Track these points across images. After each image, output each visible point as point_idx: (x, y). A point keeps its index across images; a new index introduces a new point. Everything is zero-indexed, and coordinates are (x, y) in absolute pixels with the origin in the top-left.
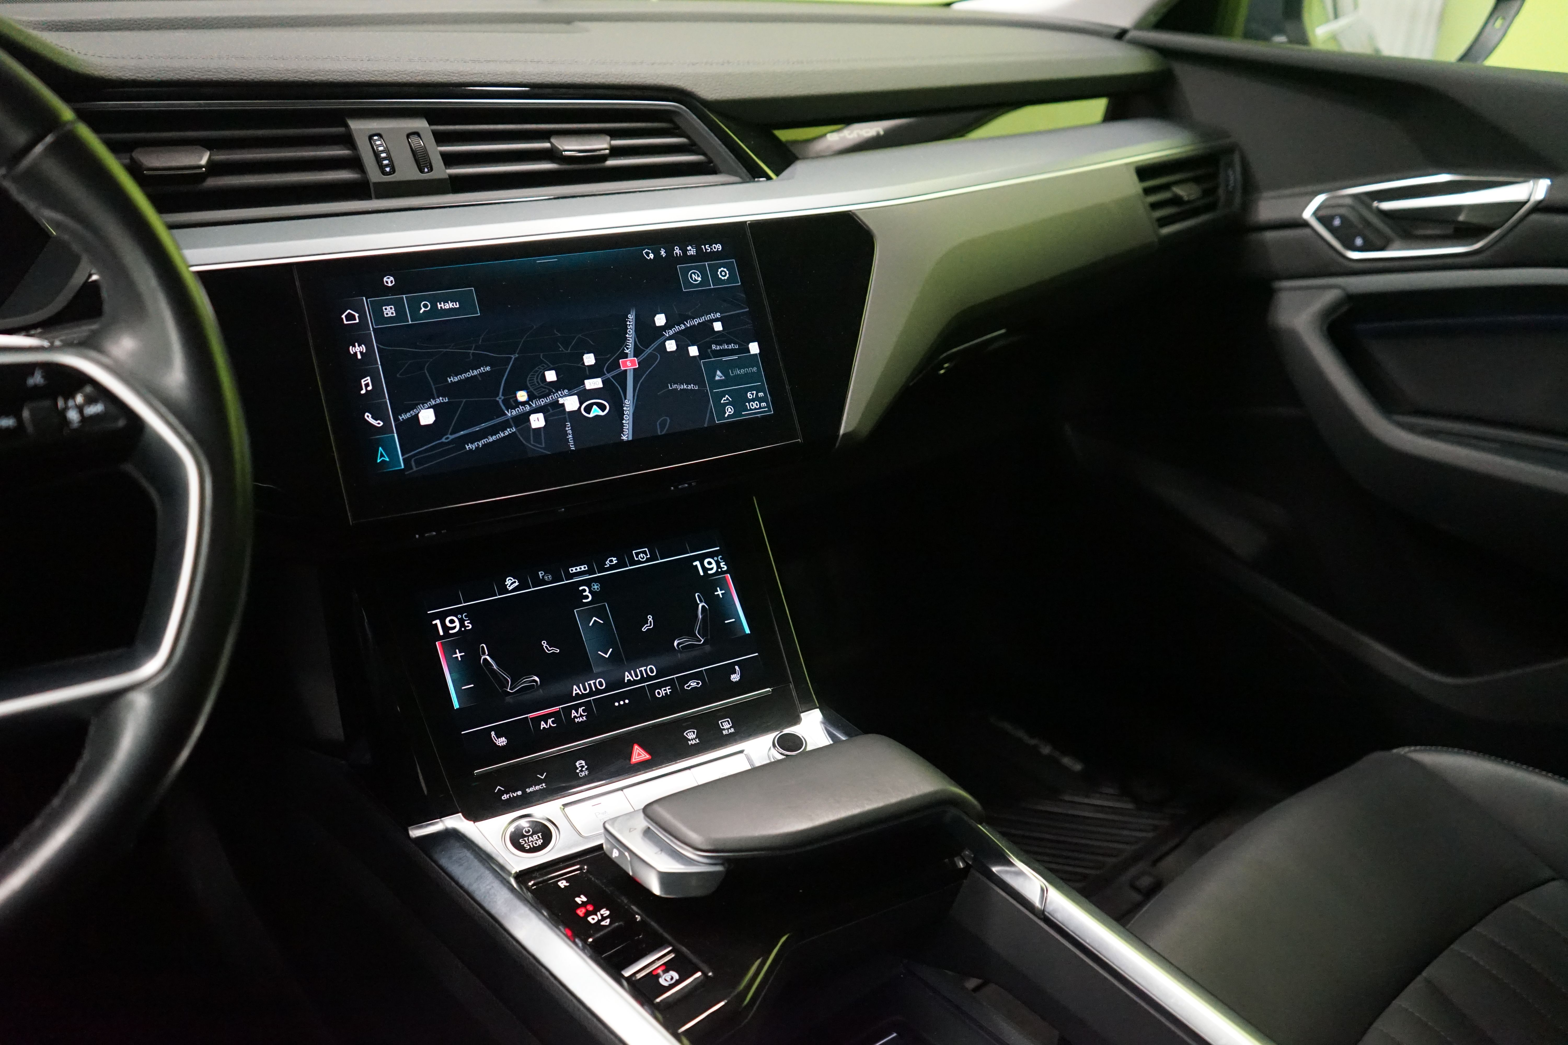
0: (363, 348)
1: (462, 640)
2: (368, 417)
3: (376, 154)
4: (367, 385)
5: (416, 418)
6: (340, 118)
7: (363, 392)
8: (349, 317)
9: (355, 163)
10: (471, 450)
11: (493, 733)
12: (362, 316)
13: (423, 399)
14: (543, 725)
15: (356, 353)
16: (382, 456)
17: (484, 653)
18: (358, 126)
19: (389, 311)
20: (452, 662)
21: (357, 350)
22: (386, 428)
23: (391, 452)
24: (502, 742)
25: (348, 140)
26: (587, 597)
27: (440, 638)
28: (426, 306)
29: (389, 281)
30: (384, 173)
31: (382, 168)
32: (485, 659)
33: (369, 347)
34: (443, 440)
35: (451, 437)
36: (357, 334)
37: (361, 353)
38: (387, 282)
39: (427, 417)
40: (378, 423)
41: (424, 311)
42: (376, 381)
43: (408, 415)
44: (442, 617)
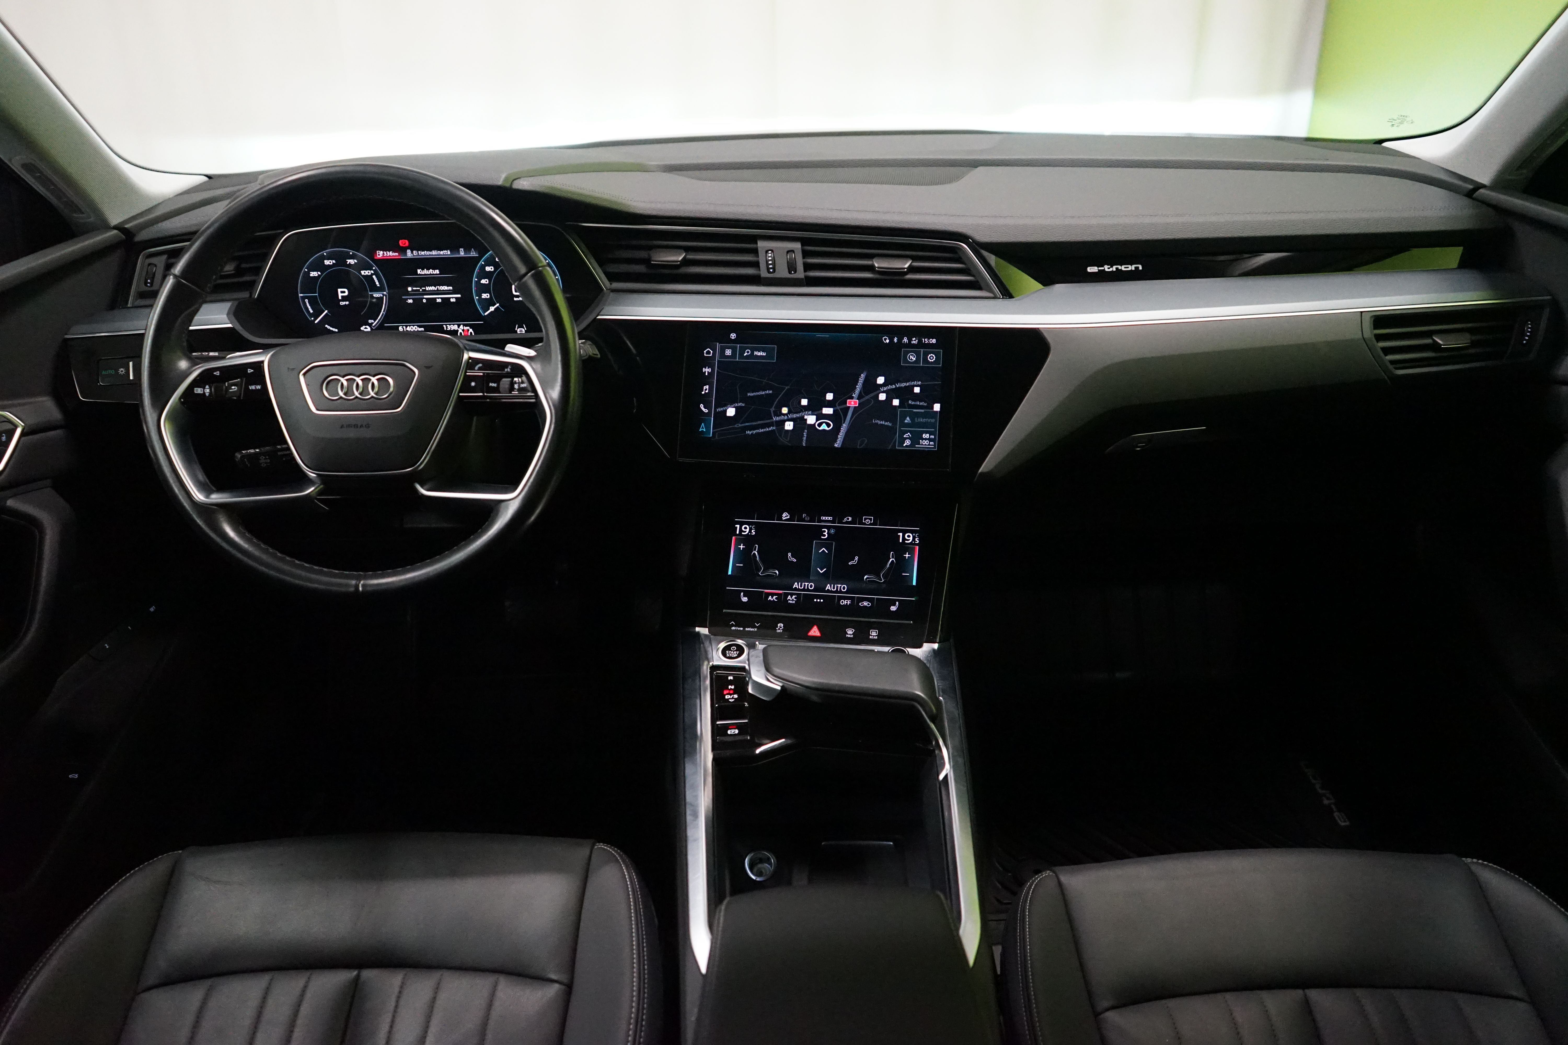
0: (710, 370)
1: (748, 540)
2: (702, 406)
3: (767, 261)
4: (706, 390)
5: (725, 411)
6: (754, 239)
7: (703, 393)
8: (708, 352)
9: (756, 265)
10: (748, 434)
11: (742, 594)
12: (714, 354)
13: (731, 403)
14: (770, 598)
15: (705, 372)
16: (702, 428)
17: (755, 550)
18: (762, 245)
19: (728, 352)
20: (737, 550)
21: (707, 370)
22: (709, 414)
23: (708, 427)
24: (745, 599)
25: (755, 251)
26: (825, 535)
27: (736, 535)
28: (748, 352)
29: (733, 336)
30: (769, 272)
31: (768, 269)
32: (754, 553)
33: (713, 370)
34: (736, 426)
35: (740, 425)
36: (708, 362)
37: (708, 372)
38: (732, 337)
39: (731, 412)
40: (706, 411)
41: (747, 355)
42: (711, 389)
43: (722, 409)
44: (741, 524)
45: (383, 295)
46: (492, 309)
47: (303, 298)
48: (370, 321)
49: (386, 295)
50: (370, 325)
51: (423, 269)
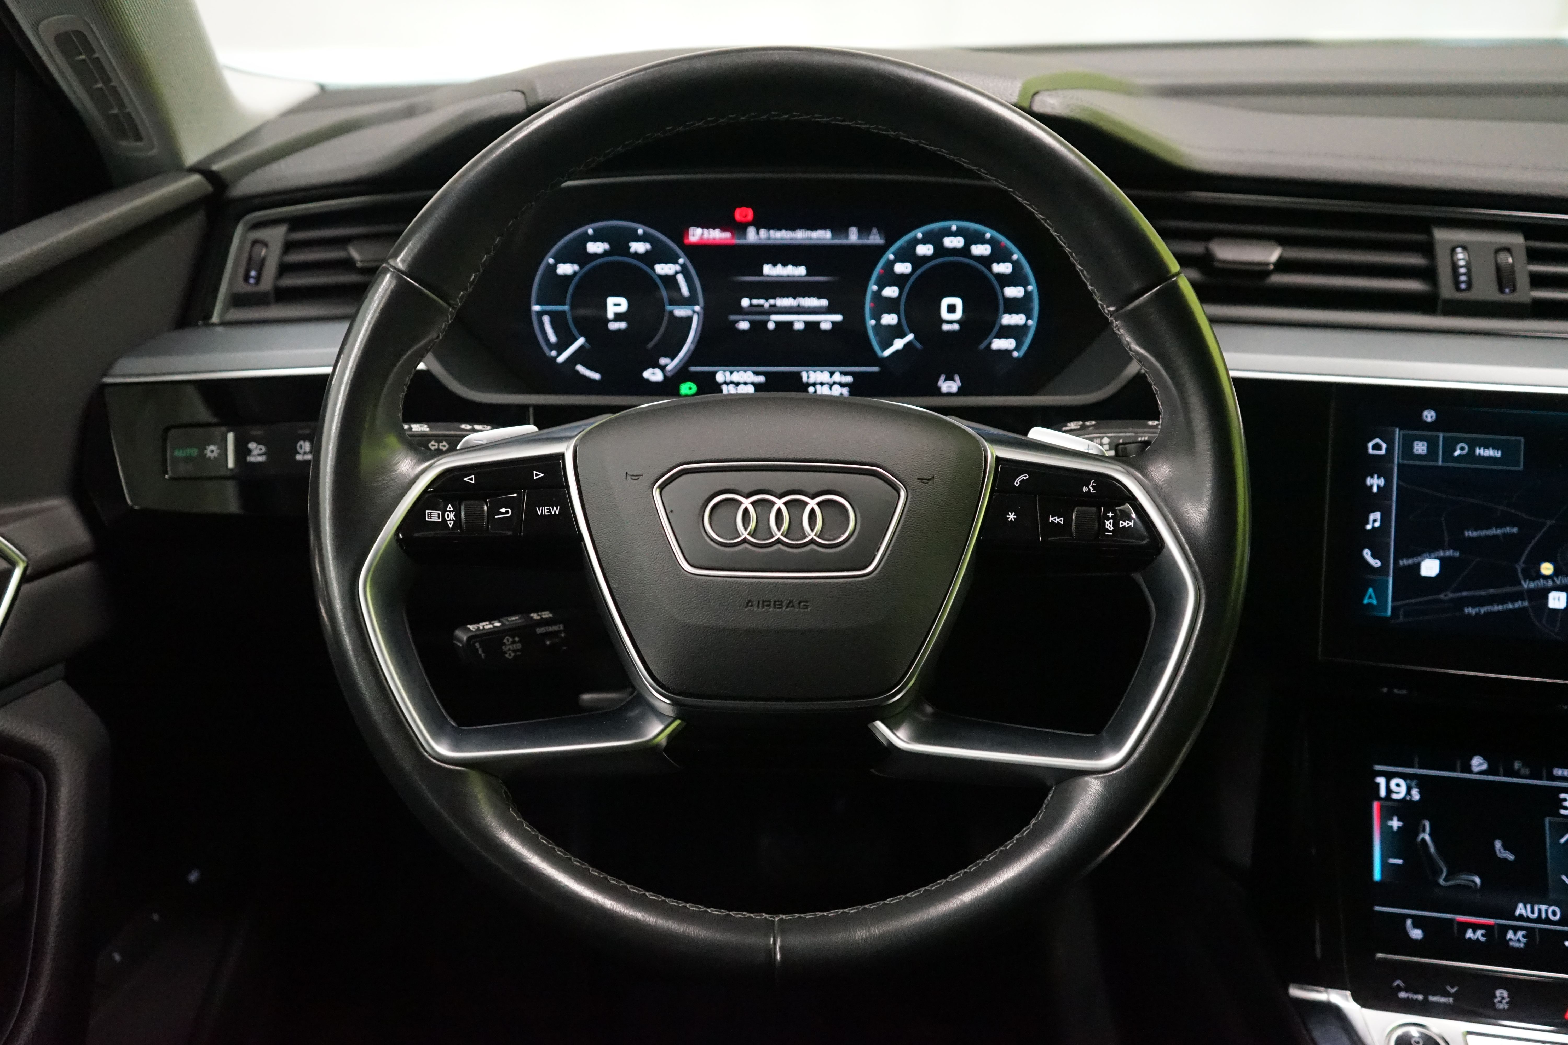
0: (1382, 482)
1: (1402, 808)
2: (1367, 554)
3: (1455, 267)
4: (1375, 521)
5: (1417, 567)
6: (1425, 225)
7: (1369, 527)
8: (1376, 447)
9: (1428, 274)
10: (1469, 615)
11: (1409, 922)
12: (1390, 450)
13: (1429, 550)
14: (1469, 934)
15: (1372, 486)
16: (1370, 598)
17: (1424, 831)
18: (1441, 235)
19: (1420, 448)
20: (1386, 829)
21: (1375, 482)
22: (1383, 570)
23: (1381, 594)
24: (1417, 934)
25: (1428, 249)
26: (1566, 809)
27: (1379, 798)
28: (1462, 449)
29: (1429, 416)
30: (1458, 289)
31: (1457, 283)
32: (1423, 840)
33: (1388, 482)
34: (1442, 596)
35: (1451, 595)
36: (1379, 466)
37: (1378, 487)
38: (1426, 417)
39: (1430, 567)
40: (1376, 563)
41: (1460, 455)
42: (1385, 519)
43: (1410, 561)
44: (1389, 776)
45: (694, 312)
46: (899, 344)
47: (540, 314)
48: (663, 361)
49: (698, 313)
50: (663, 368)
51: (775, 265)
